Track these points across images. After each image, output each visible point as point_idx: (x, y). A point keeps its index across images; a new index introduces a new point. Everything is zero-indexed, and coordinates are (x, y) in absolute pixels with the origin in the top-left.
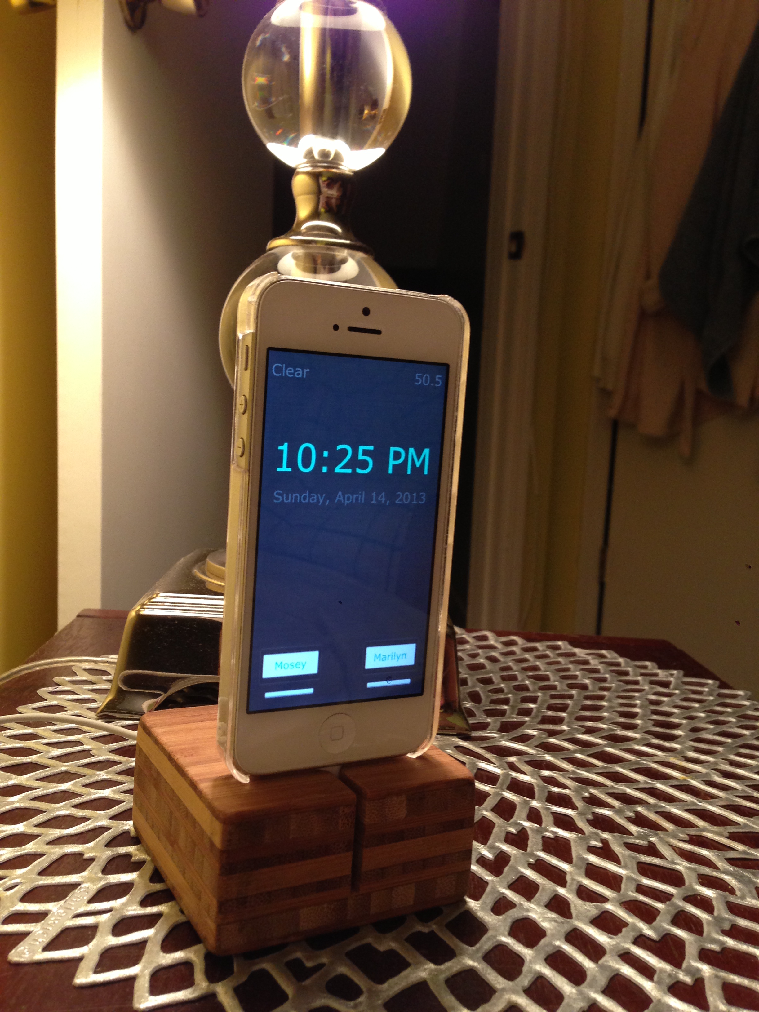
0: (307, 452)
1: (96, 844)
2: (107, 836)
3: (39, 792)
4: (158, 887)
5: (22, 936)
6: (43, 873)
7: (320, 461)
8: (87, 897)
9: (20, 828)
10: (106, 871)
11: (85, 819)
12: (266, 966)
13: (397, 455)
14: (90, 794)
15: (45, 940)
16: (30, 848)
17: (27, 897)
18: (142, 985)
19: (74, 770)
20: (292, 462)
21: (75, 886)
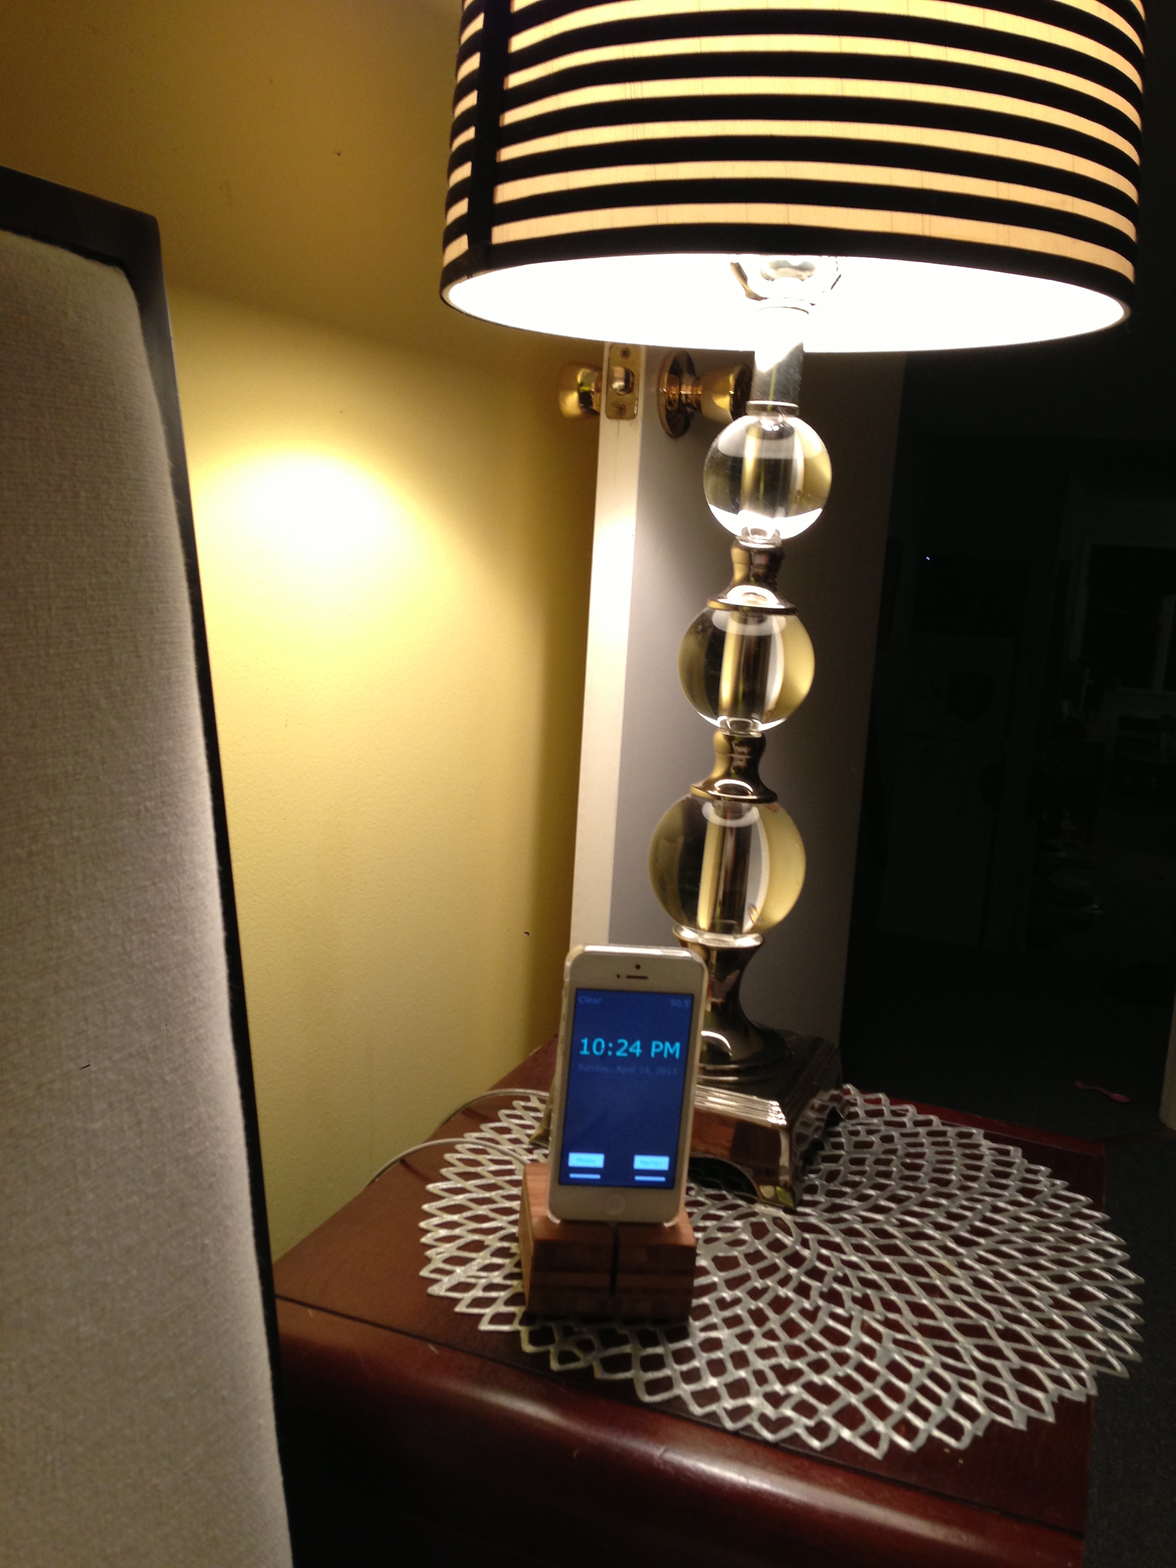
0: (599, 1044)
1: (494, 1238)
2: (502, 1233)
3: (474, 1196)
4: (517, 1270)
5: (435, 1281)
6: (460, 1248)
7: (607, 1048)
8: (476, 1268)
9: (455, 1218)
10: (494, 1255)
11: (493, 1220)
12: (553, 1325)
13: (657, 1047)
14: (502, 1203)
15: (449, 1285)
16: (457, 1231)
17: (447, 1261)
18: (486, 1319)
19: (500, 1183)
20: (590, 1048)
21: (472, 1260)
